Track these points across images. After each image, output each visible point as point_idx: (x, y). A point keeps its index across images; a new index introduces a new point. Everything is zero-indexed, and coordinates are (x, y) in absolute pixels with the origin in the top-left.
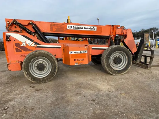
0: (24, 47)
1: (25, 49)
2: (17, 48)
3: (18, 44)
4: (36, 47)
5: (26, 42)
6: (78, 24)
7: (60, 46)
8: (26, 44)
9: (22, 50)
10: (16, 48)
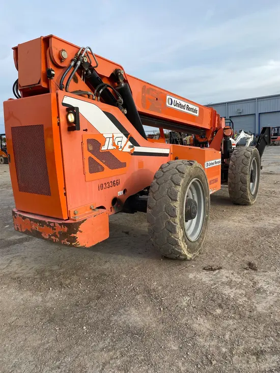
0: (108, 153)
1: (112, 160)
2: (93, 157)
3: (95, 143)
4: (132, 154)
5: (113, 136)
6: (183, 99)
7: (167, 151)
8: (114, 144)
9: (104, 165)
10: (90, 158)
